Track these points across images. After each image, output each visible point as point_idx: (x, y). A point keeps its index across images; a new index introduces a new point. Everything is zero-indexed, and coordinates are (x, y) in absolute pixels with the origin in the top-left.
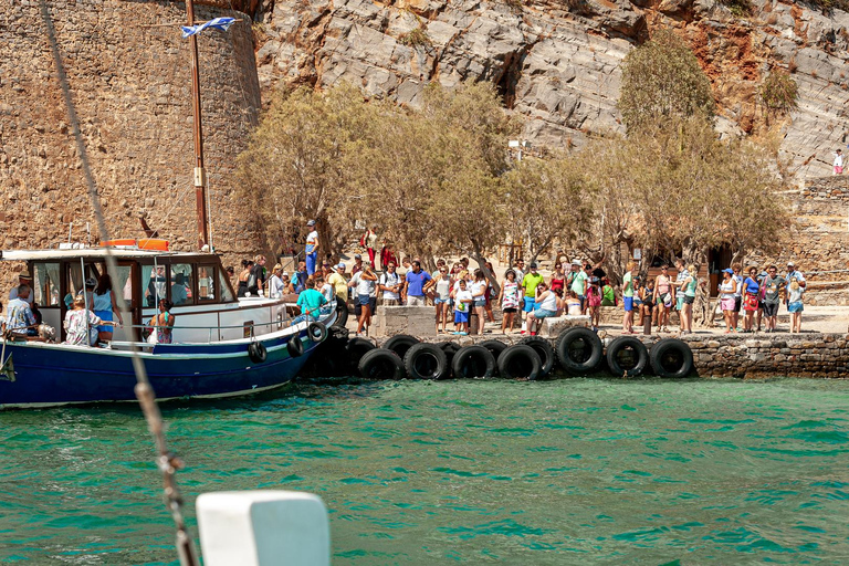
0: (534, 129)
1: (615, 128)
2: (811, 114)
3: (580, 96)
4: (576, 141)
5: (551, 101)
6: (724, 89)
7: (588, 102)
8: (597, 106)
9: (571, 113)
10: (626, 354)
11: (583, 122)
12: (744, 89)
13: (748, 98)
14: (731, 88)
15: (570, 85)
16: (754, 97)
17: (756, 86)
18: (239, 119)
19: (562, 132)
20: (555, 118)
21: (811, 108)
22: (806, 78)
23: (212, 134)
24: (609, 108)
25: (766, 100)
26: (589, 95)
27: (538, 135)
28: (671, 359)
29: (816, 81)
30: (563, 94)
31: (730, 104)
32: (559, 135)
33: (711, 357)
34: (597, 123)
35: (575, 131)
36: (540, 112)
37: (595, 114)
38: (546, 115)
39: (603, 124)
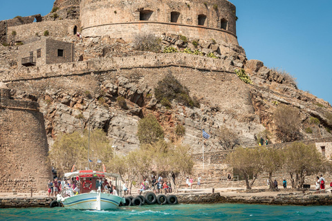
0: (113, 142)
1: (136, 141)
3: (126, 132)
4: (125, 145)
5: (118, 134)
6: (165, 130)
7: (128, 134)
9: (124, 137)
10: (162, 199)
11: (127, 139)
12: (170, 130)
15: (123, 129)
16: (173, 132)
17: (174, 129)
19: (121, 143)
20: (119, 139)
21: (189, 135)
22: (187, 126)
24: (134, 135)
25: (177, 133)
28: (172, 200)
29: (190, 127)
30: (121, 132)
31: (166, 134)
33: (181, 199)
35: (125, 142)
36: (115, 137)
37: (130, 137)
38: (117, 138)
39: (133, 140)
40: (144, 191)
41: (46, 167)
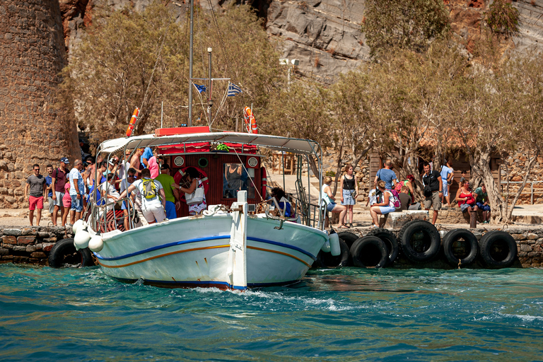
0: (285, 49)
1: (357, 49)
2: (531, 39)
3: (326, 19)
4: (322, 60)
5: (300, 23)
6: (451, 15)
7: (333, 25)
8: (341, 29)
9: (318, 36)
10: (458, 245)
11: (328, 43)
12: (469, 15)
13: (474, 23)
14: (458, 14)
15: (316, 10)
16: (480, 22)
17: (481, 12)
18: (48, 36)
19: (310, 53)
20: (304, 40)
21: (530, 33)
22: (526, 6)
23: (26, 50)
24: (352, 31)
25: (490, 25)
26: (334, 19)
27: (289, 54)
28: (497, 250)
29: (534, 9)
30: (310, 17)
31: (457, 29)
32: (307, 55)
33: (530, 248)
34: (341, 44)
35: (322, 52)
36: (290, 34)
37: (339, 37)
38: (296, 37)
39: (347, 46)
40: (394, 215)
41: (57, 124)
